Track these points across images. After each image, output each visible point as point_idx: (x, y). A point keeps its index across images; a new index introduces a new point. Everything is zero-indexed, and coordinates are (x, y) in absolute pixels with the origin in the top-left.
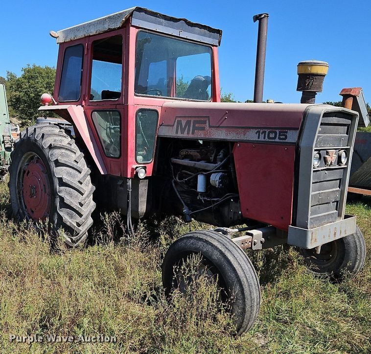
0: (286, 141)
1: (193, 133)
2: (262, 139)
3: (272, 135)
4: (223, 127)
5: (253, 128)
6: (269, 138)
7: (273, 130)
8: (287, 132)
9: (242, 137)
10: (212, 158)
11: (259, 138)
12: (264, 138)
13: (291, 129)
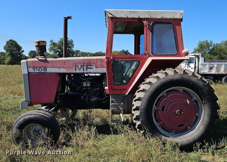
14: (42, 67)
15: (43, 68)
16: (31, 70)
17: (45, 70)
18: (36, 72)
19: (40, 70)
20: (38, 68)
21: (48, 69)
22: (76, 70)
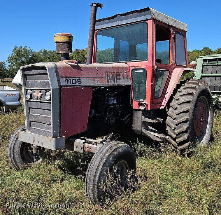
14: (76, 77)
15: (77, 79)
16: (63, 82)
17: (79, 82)
18: (70, 85)
19: (74, 82)
20: (71, 79)
21: (82, 80)
22: (108, 82)
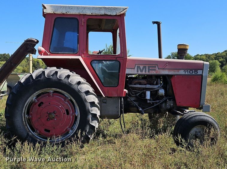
0: (198, 74)
1: (149, 72)
2: (187, 73)
3: (191, 72)
4: (166, 69)
5: (182, 69)
6: (190, 73)
7: (191, 70)
8: (197, 71)
9: (177, 73)
10: (155, 83)
11: (185, 73)
12: (188, 73)
13: (199, 69)
